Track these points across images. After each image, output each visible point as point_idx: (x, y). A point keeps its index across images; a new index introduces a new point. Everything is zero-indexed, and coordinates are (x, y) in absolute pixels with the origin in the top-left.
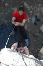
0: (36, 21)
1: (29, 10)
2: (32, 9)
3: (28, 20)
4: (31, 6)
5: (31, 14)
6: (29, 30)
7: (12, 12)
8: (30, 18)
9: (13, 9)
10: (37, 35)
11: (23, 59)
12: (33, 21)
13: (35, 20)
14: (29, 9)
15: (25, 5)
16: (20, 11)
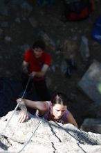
0: (69, 71)
1: (54, 49)
2: (59, 46)
3: (53, 68)
4: (58, 42)
5: (59, 57)
6: (56, 88)
7: (20, 53)
8: (57, 65)
9: (22, 47)
10: (71, 98)
11: (52, 130)
12: (62, 70)
13: (68, 69)
14: (53, 46)
15: (45, 38)
16: (36, 49)
